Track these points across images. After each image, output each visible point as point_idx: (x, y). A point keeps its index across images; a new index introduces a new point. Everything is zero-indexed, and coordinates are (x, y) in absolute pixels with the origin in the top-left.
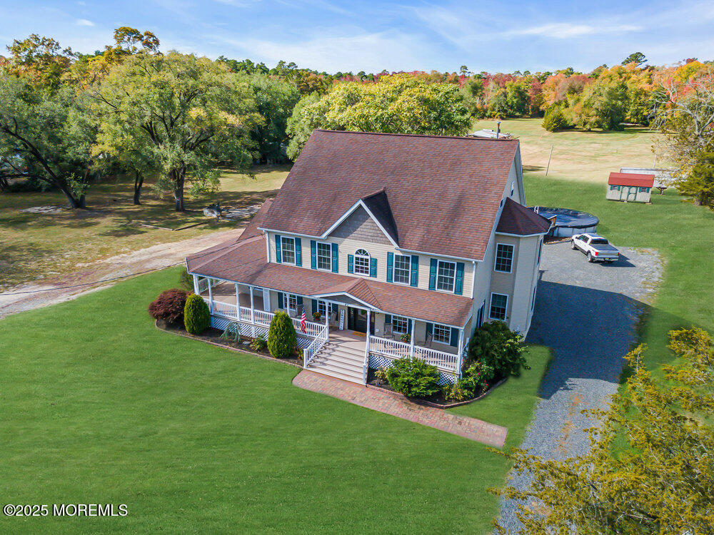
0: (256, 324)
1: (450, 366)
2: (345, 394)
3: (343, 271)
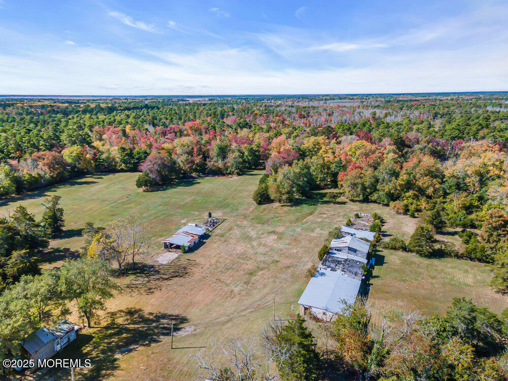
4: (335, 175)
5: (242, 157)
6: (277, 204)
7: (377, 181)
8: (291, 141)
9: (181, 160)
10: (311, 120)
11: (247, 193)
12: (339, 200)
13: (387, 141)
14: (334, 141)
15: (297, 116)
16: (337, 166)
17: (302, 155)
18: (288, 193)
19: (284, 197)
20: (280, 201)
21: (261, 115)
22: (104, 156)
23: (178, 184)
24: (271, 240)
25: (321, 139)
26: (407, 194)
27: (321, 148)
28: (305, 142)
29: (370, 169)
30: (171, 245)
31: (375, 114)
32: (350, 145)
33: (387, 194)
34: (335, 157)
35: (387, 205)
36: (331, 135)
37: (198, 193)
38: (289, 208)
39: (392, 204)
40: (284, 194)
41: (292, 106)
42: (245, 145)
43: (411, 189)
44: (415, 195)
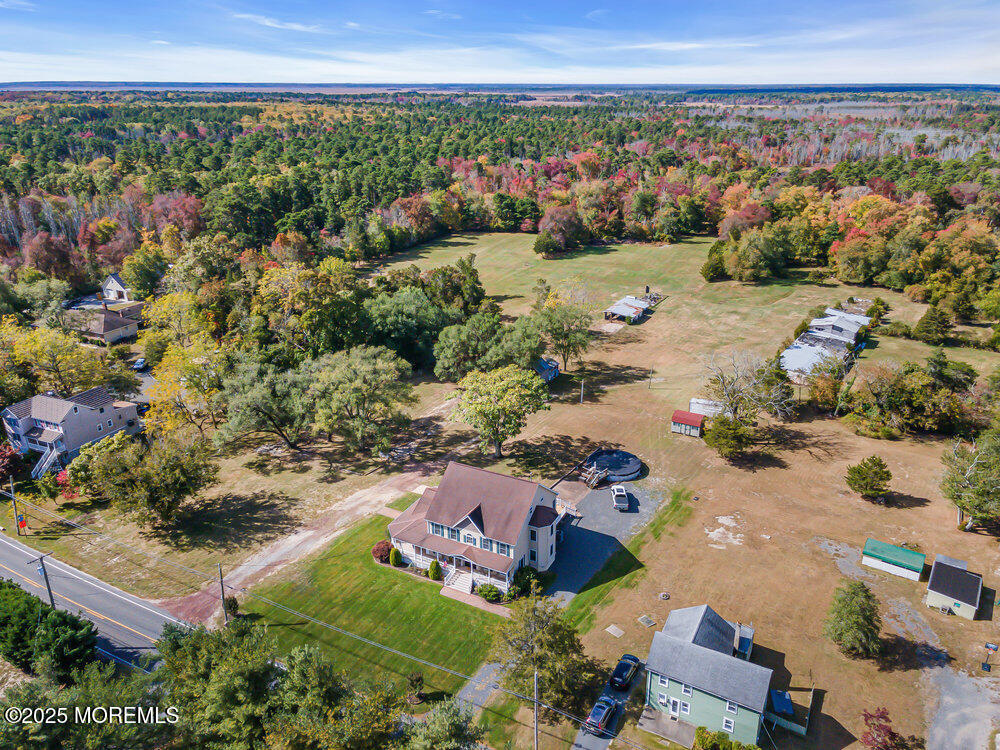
0: (424, 563)
1: (504, 587)
2: (461, 599)
3: (462, 541)
4: (825, 246)
5: (676, 215)
6: (735, 283)
7: (888, 256)
8: (756, 192)
9: (587, 216)
10: (789, 150)
11: (689, 267)
12: (826, 281)
13: (919, 197)
14: (829, 194)
15: (760, 141)
16: (829, 234)
17: (775, 214)
18: (753, 267)
19: (748, 272)
20: (740, 279)
21: (693, 140)
22: (474, 207)
23: (586, 252)
24: (733, 319)
25: (807, 190)
26: (933, 276)
27: (807, 205)
28: (781, 194)
29: (880, 238)
30: (614, 315)
31: (923, 139)
32: (856, 202)
33: (901, 274)
34: (828, 220)
35: (901, 291)
36: (826, 184)
37: (619, 264)
38: (754, 288)
39: (907, 288)
40: (747, 268)
41: (750, 120)
42: (684, 196)
43: (939, 268)
44: (944, 276)
